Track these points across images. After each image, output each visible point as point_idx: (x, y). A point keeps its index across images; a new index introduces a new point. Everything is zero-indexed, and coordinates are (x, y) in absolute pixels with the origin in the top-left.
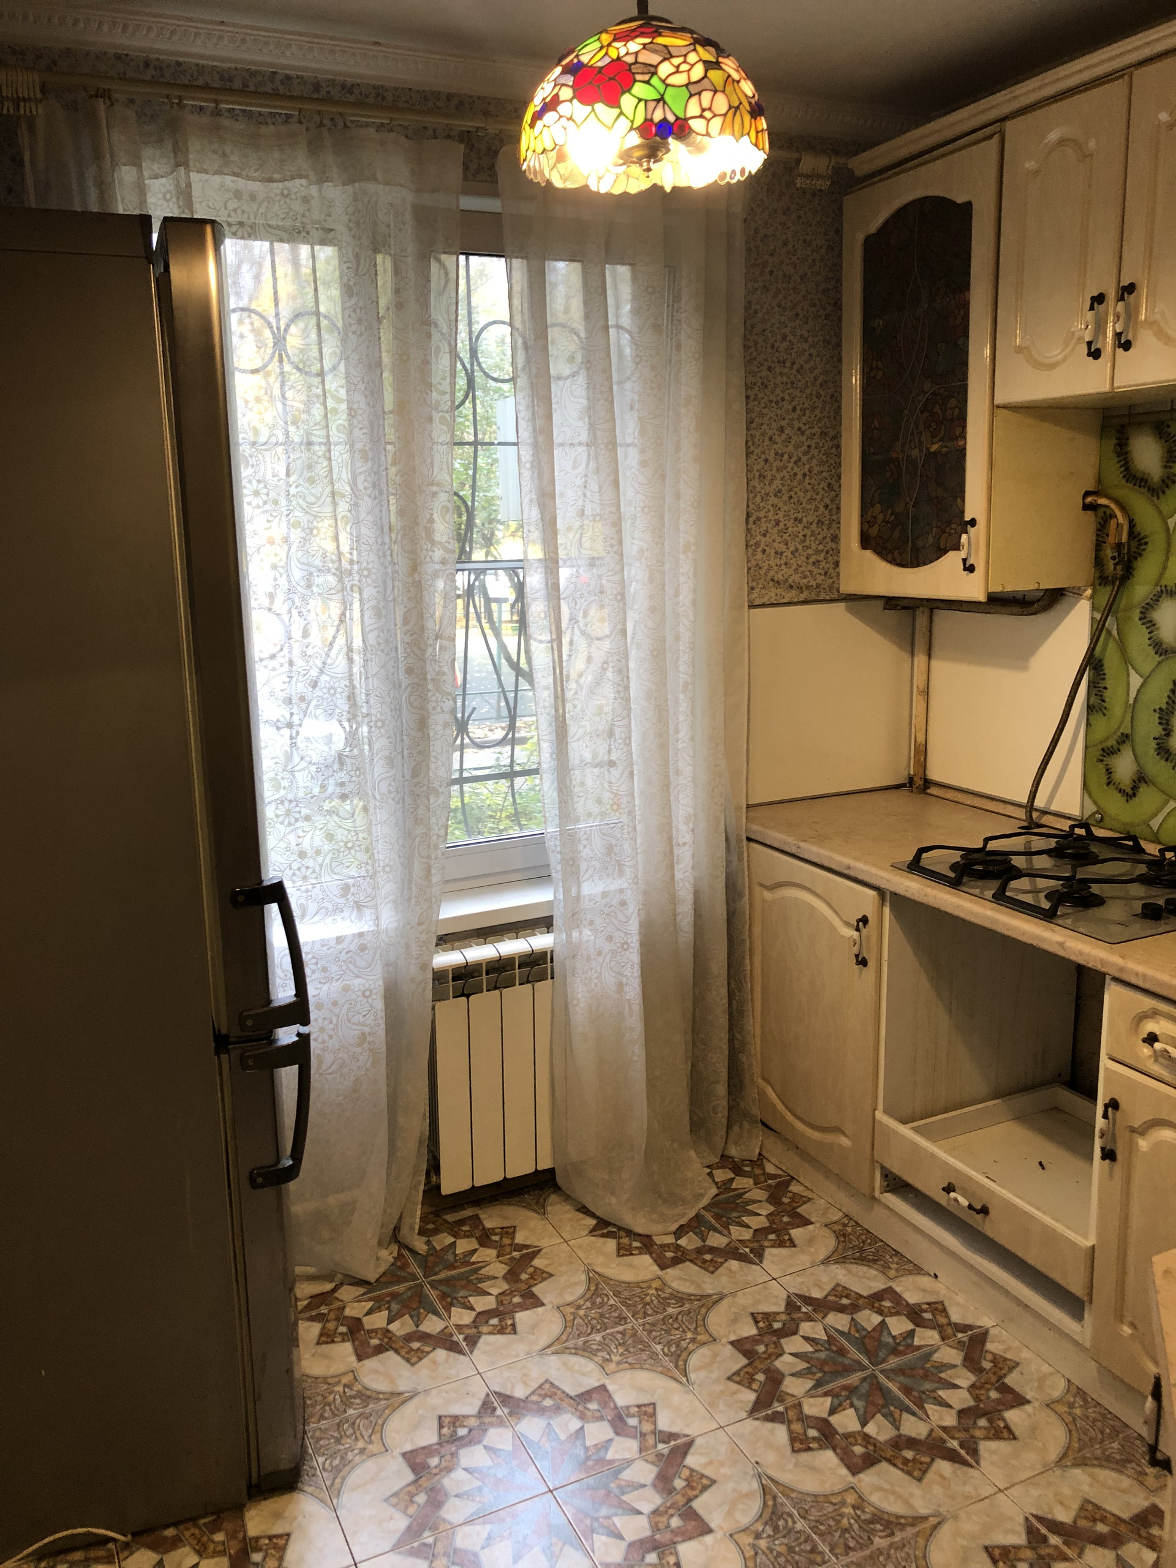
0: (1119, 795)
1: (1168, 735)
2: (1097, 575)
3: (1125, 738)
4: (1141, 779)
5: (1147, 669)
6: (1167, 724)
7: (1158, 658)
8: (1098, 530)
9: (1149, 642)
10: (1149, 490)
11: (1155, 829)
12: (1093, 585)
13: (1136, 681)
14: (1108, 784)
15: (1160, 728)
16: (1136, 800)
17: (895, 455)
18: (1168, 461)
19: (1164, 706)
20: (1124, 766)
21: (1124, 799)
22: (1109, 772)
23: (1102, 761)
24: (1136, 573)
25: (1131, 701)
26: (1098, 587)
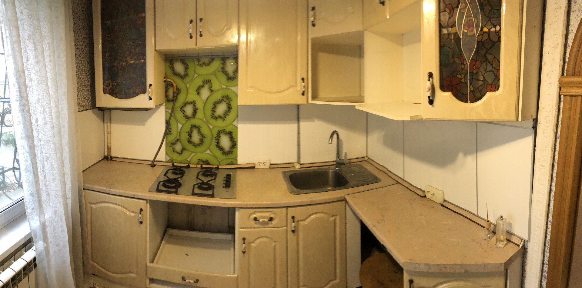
0: (177, 154)
1: (191, 138)
2: (166, 99)
3: (178, 140)
4: (184, 149)
5: (183, 122)
6: (190, 135)
7: (186, 120)
8: (166, 87)
9: (183, 116)
10: (180, 77)
11: (189, 160)
12: (165, 102)
13: (180, 126)
14: (174, 152)
15: (188, 137)
16: (182, 154)
17: (116, 64)
18: (186, 70)
19: (189, 131)
20: (178, 147)
21: (179, 155)
22: (173, 149)
23: (171, 146)
24: (178, 99)
25: (179, 131)
26: (167, 103)
